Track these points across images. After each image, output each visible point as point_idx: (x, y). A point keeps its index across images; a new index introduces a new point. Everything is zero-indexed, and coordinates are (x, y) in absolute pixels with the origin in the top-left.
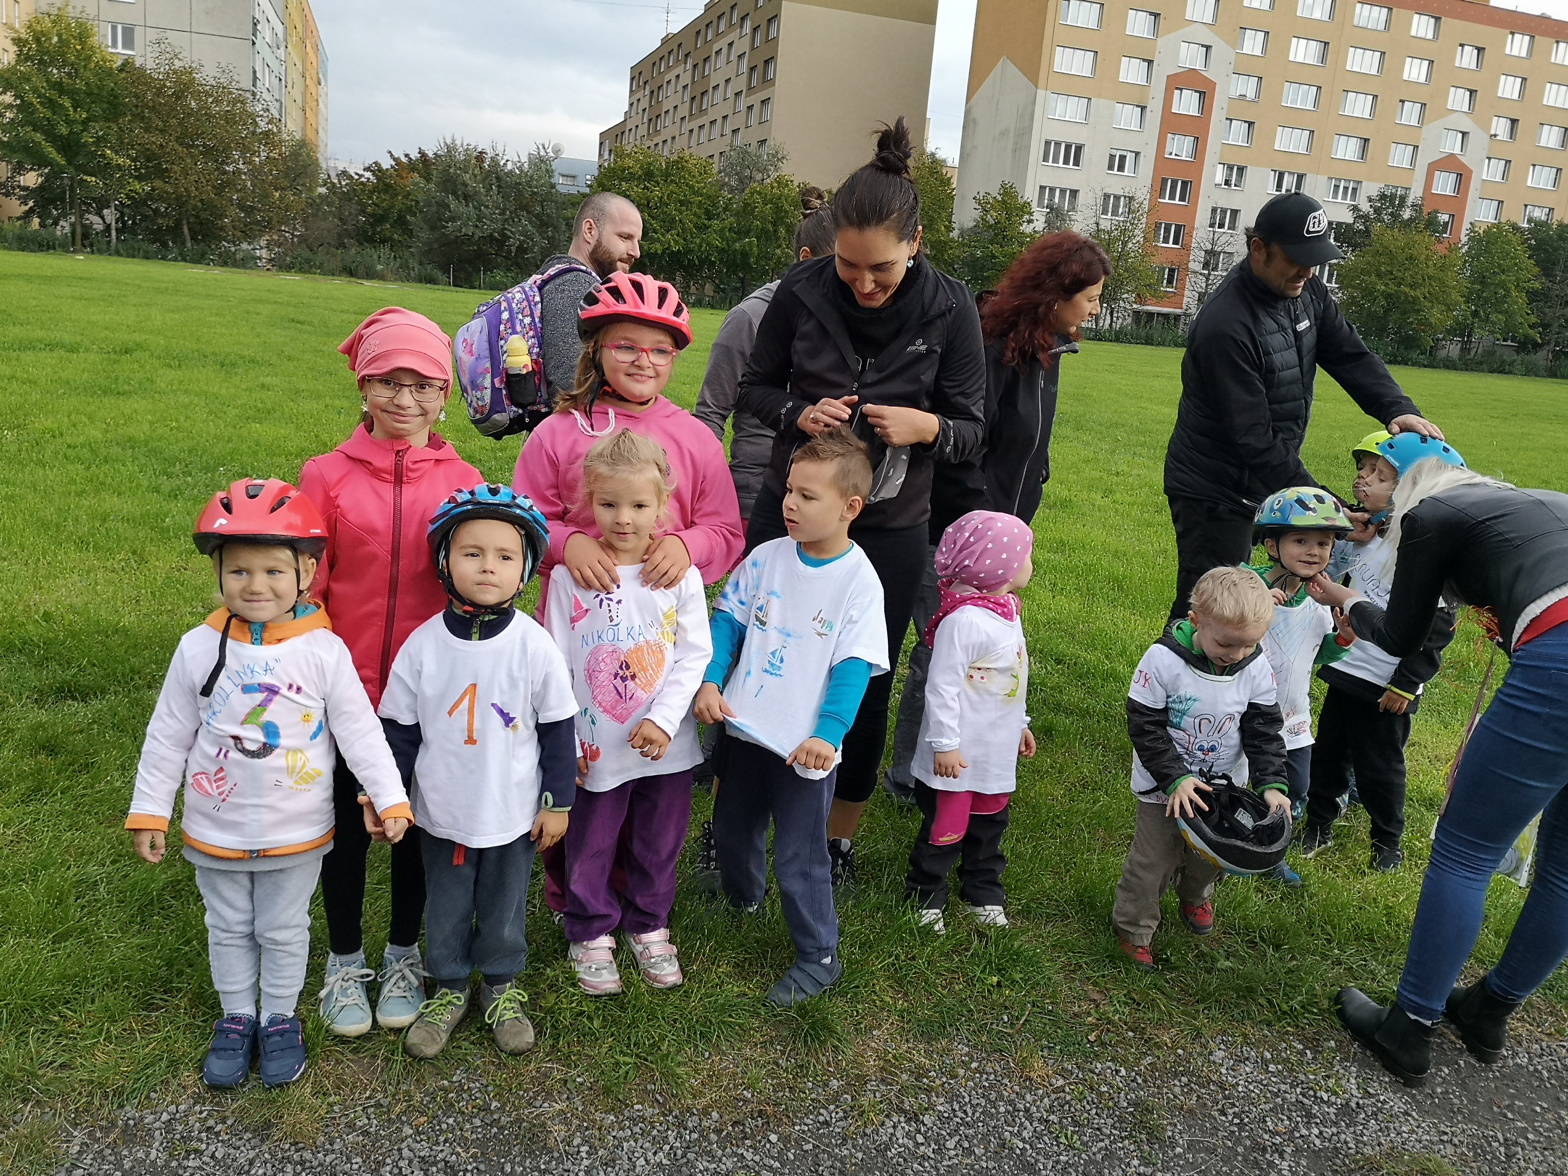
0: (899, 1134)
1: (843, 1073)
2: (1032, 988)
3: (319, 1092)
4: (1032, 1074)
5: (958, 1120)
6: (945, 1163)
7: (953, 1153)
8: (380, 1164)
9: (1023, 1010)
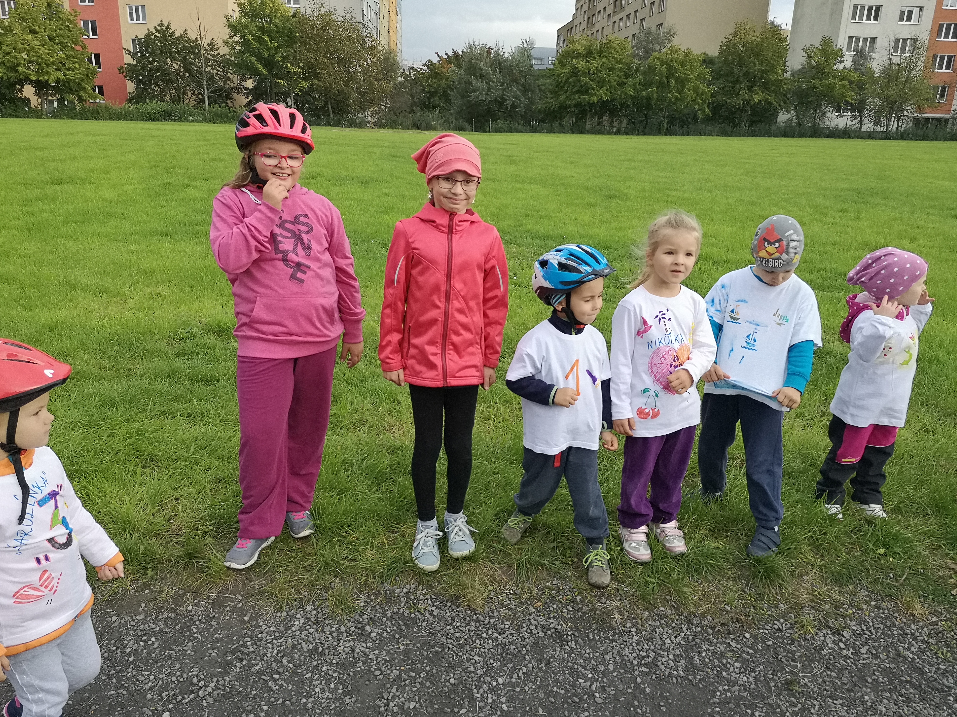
0: (828, 641)
1: (787, 601)
2: (909, 558)
3: (483, 583)
4: (914, 612)
5: (866, 636)
6: (861, 662)
7: (866, 656)
8: (520, 627)
9: (903, 571)
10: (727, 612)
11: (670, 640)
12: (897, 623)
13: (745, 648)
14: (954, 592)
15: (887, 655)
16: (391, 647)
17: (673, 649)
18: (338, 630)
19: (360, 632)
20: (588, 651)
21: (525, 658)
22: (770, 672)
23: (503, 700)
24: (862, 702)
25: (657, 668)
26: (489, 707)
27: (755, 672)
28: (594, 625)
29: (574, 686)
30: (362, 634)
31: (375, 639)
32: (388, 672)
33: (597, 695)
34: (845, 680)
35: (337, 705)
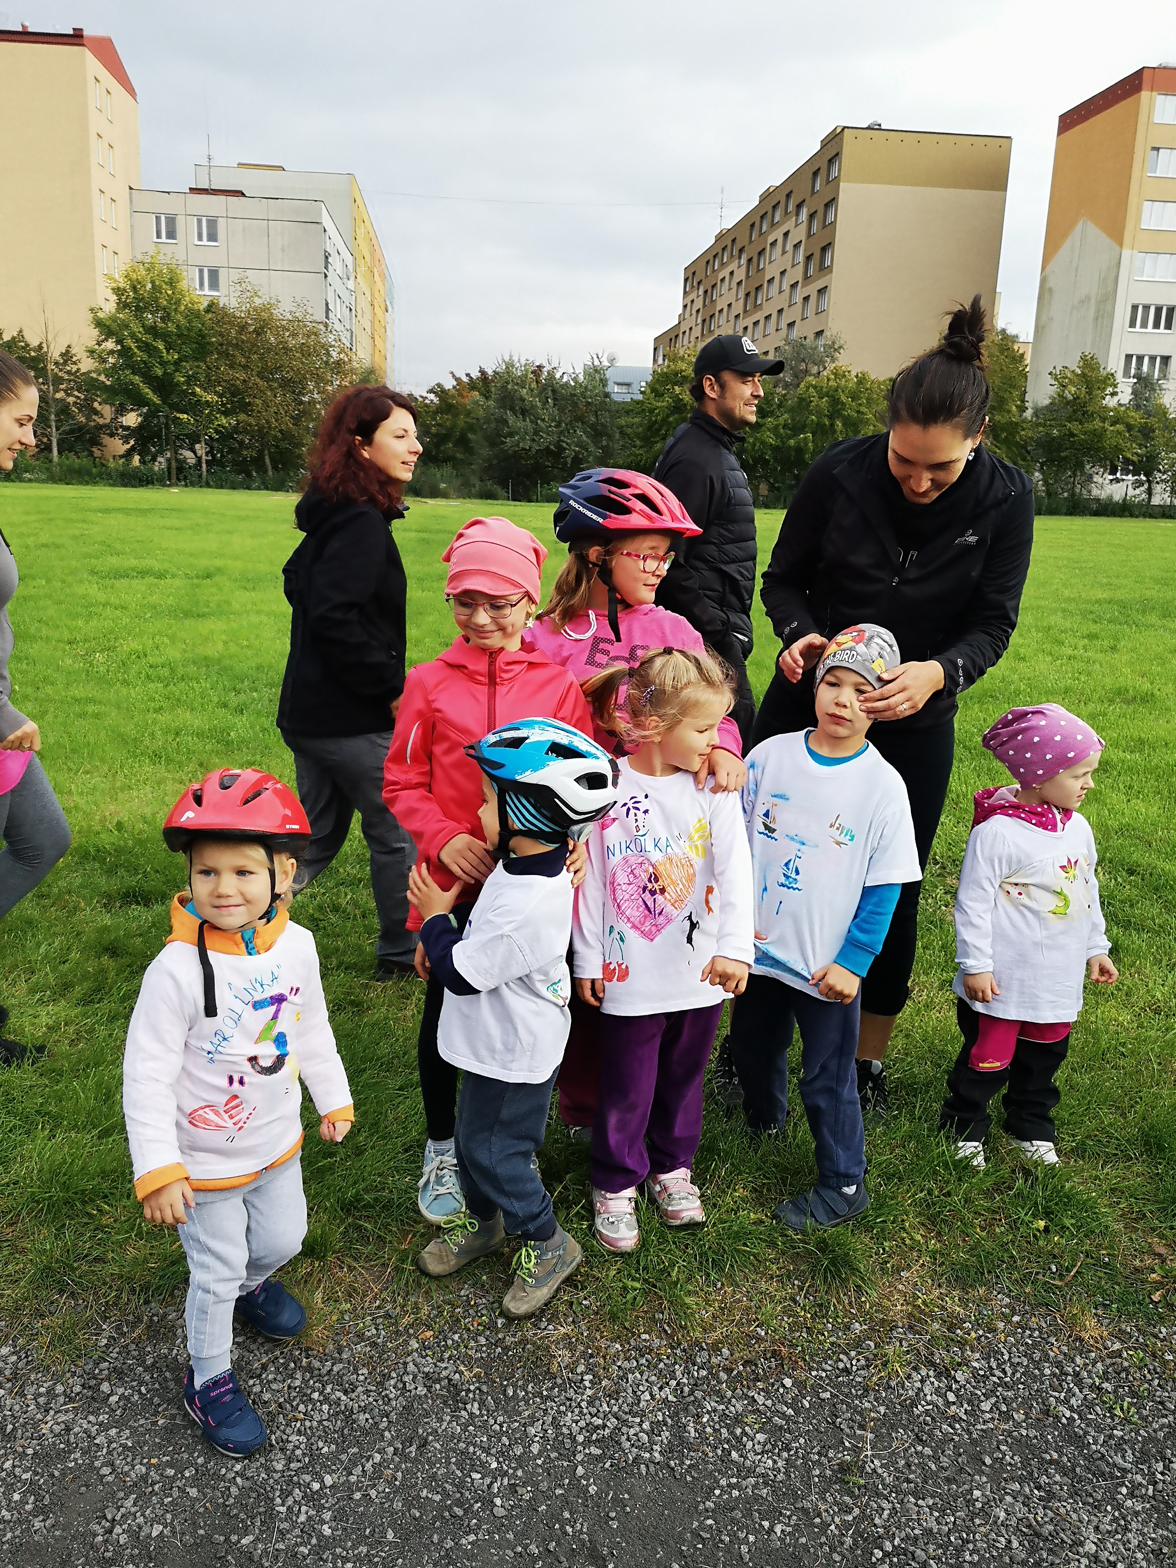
0: (927, 1390)
1: (866, 1316)
2: (1086, 1236)
3: (331, 1298)
4: (1083, 1334)
5: (995, 1379)
6: (979, 1427)
7: (988, 1416)
8: (387, 1377)
9: (1074, 1260)
10: (759, 1339)
11: (651, 1395)
12: (1052, 1354)
13: (779, 1407)
14: (1156, 1297)
15: (1026, 1414)
16: (142, 1422)
17: (651, 1412)
18: (50, 1391)
19: (90, 1393)
20: (500, 1419)
21: (383, 1436)
22: (815, 1450)
23: (327, 1516)
24: (968, 1501)
25: (617, 1447)
26: (297, 1532)
27: (789, 1450)
28: (519, 1371)
29: (460, 1486)
30: (93, 1398)
31: (114, 1407)
32: (126, 1468)
33: (498, 1501)
34: (945, 1461)
35: (17, 1533)
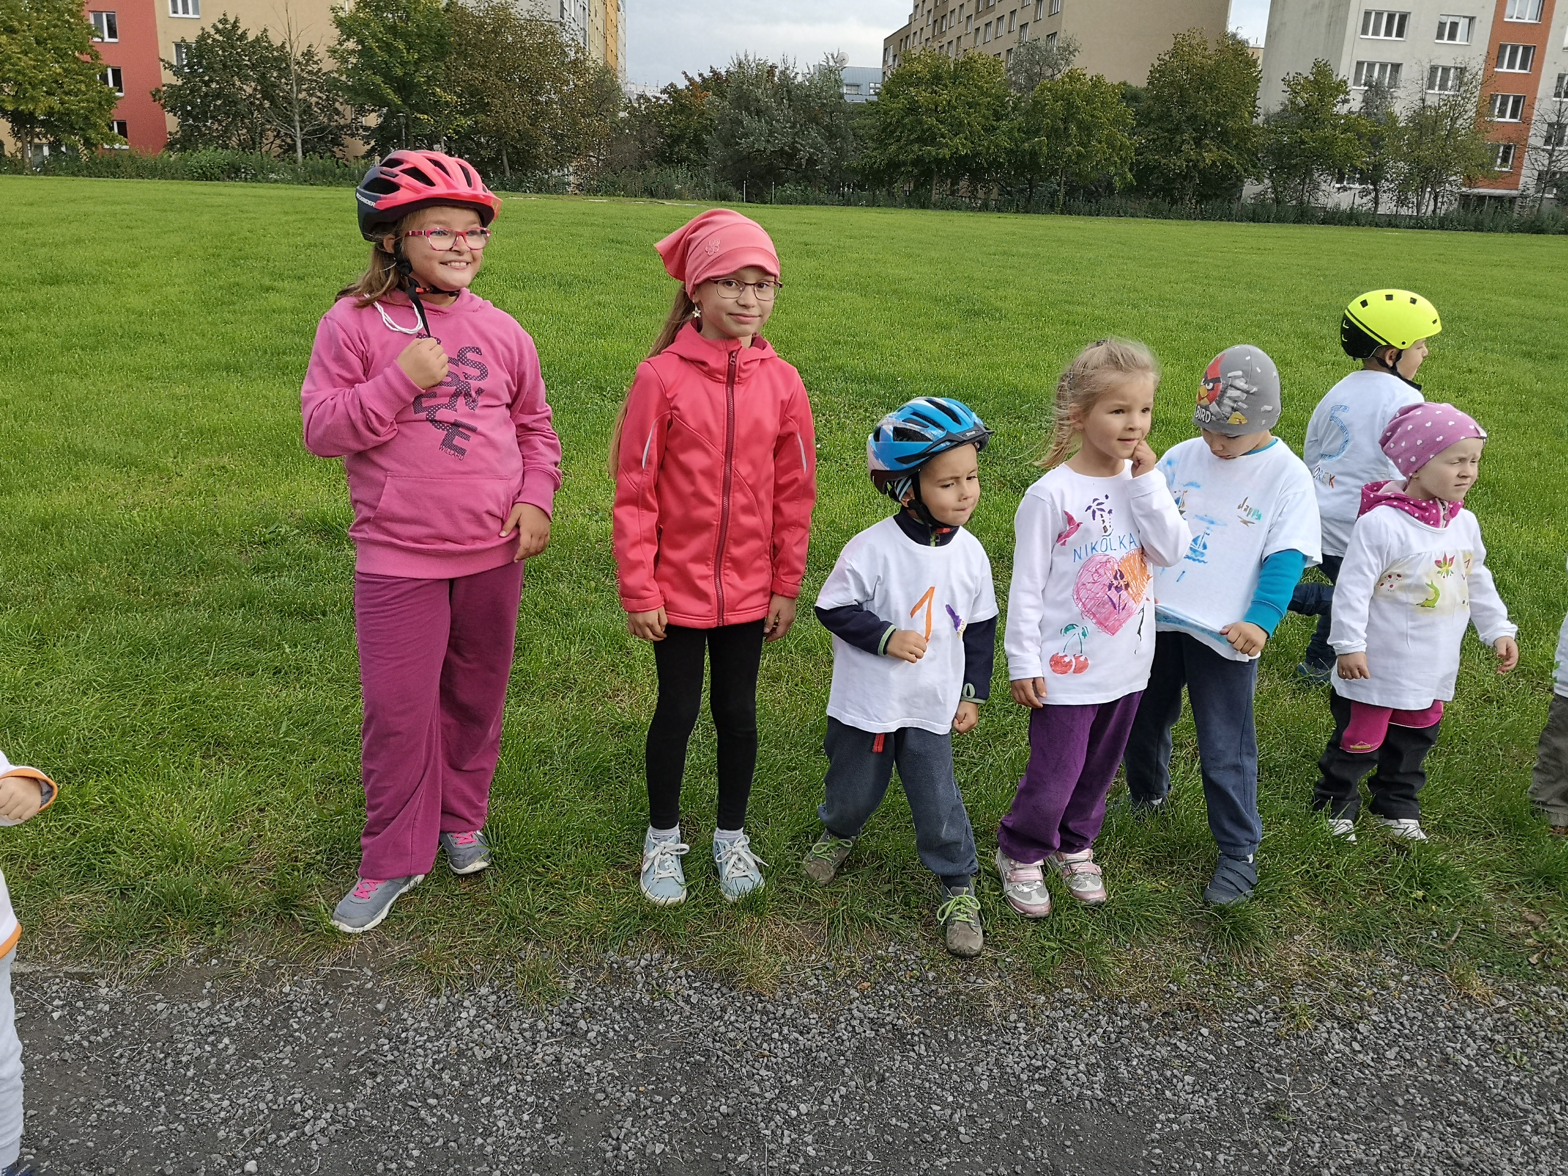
0: (1334, 1039)
1: (1268, 976)
2: (1462, 905)
3: (772, 950)
4: (1470, 992)
5: (1396, 1031)
6: (1386, 1072)
7: (1394, 1063)
8: (835, 1021)
9: (1454, 926)
10: (1172, 994)
11: (1081, 1041)
12: (1443, 1010)
13: (1200, 1053)
14: (1534, 959)
15: (1428, 1061)
16: (621, 1055)
17: (1085, 1055)
18: (532, 1027)
19: (569, 1029)
21: (843, 1072)
22: (1243, 1090)
23: (809, 1139)
24: (1389, 1136)
25: (1059, 1085)
26: (785, 1152)
27: (1217, 1091)
28: (957, 1018)
29: (923, 1115)
30: (573, 1033)
31: (594, 1041)
32: (618, 1095)
33: (962, 1129)
34: (1361, 1102)
35: (535, 1148)
